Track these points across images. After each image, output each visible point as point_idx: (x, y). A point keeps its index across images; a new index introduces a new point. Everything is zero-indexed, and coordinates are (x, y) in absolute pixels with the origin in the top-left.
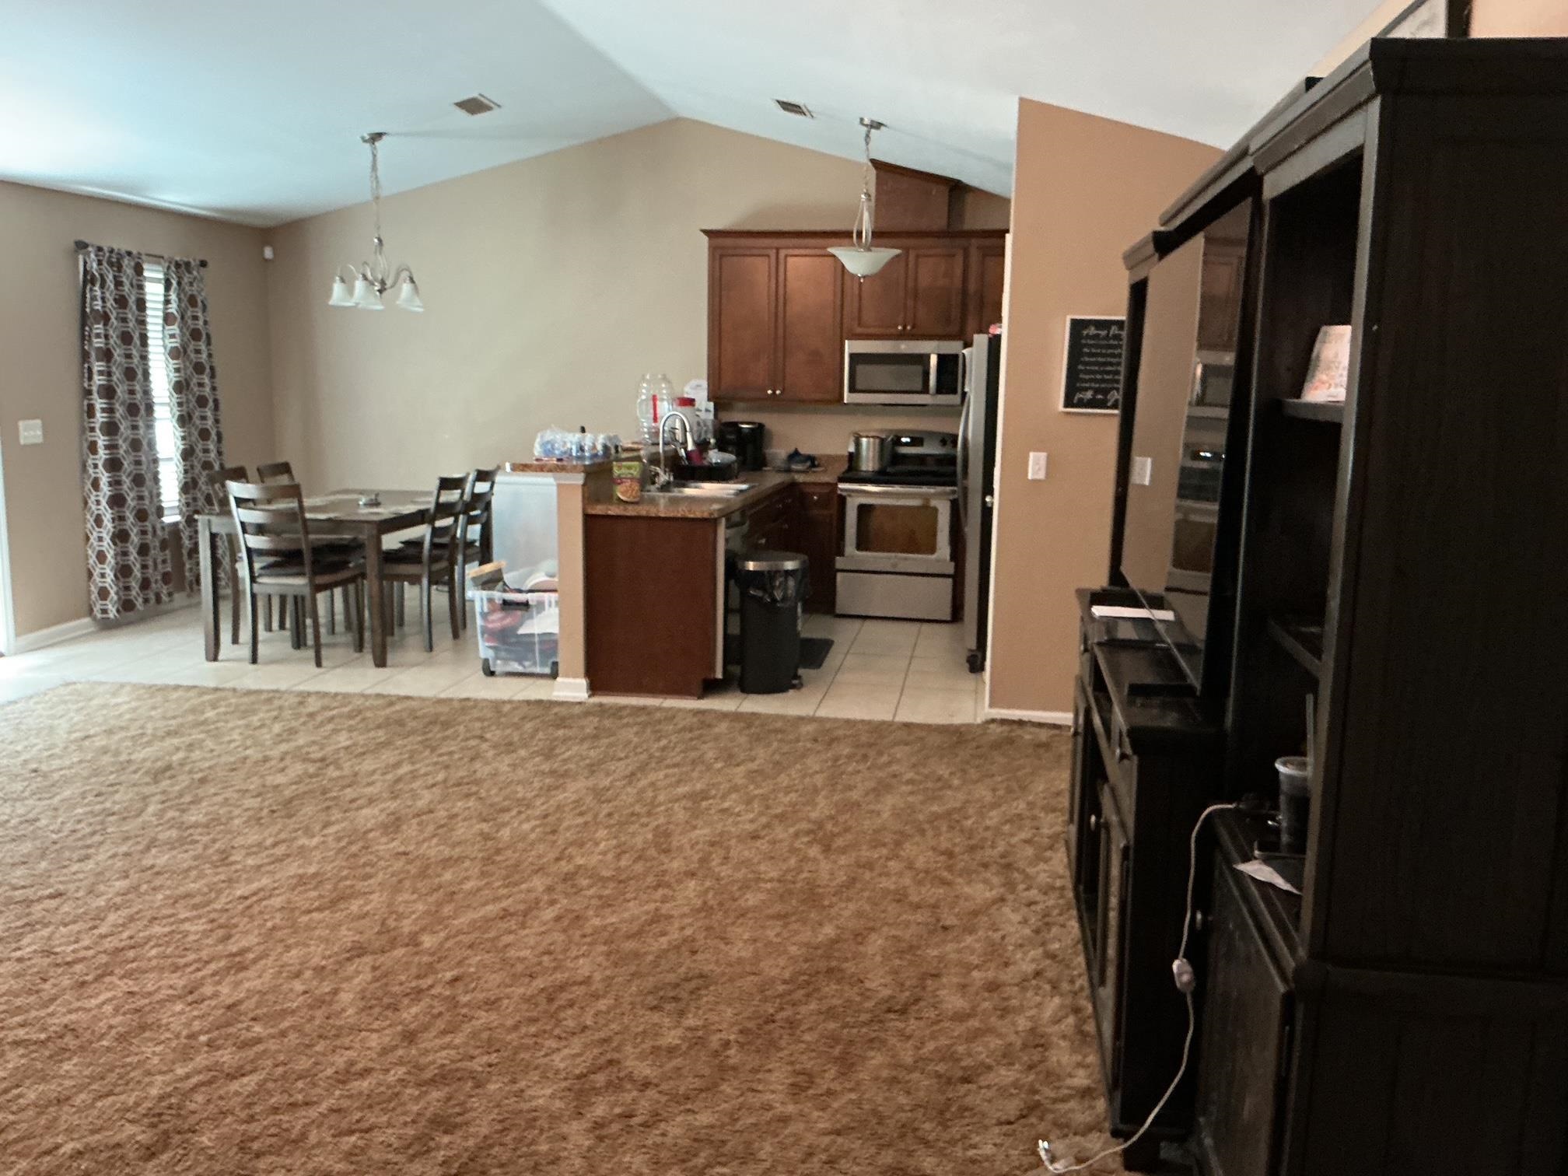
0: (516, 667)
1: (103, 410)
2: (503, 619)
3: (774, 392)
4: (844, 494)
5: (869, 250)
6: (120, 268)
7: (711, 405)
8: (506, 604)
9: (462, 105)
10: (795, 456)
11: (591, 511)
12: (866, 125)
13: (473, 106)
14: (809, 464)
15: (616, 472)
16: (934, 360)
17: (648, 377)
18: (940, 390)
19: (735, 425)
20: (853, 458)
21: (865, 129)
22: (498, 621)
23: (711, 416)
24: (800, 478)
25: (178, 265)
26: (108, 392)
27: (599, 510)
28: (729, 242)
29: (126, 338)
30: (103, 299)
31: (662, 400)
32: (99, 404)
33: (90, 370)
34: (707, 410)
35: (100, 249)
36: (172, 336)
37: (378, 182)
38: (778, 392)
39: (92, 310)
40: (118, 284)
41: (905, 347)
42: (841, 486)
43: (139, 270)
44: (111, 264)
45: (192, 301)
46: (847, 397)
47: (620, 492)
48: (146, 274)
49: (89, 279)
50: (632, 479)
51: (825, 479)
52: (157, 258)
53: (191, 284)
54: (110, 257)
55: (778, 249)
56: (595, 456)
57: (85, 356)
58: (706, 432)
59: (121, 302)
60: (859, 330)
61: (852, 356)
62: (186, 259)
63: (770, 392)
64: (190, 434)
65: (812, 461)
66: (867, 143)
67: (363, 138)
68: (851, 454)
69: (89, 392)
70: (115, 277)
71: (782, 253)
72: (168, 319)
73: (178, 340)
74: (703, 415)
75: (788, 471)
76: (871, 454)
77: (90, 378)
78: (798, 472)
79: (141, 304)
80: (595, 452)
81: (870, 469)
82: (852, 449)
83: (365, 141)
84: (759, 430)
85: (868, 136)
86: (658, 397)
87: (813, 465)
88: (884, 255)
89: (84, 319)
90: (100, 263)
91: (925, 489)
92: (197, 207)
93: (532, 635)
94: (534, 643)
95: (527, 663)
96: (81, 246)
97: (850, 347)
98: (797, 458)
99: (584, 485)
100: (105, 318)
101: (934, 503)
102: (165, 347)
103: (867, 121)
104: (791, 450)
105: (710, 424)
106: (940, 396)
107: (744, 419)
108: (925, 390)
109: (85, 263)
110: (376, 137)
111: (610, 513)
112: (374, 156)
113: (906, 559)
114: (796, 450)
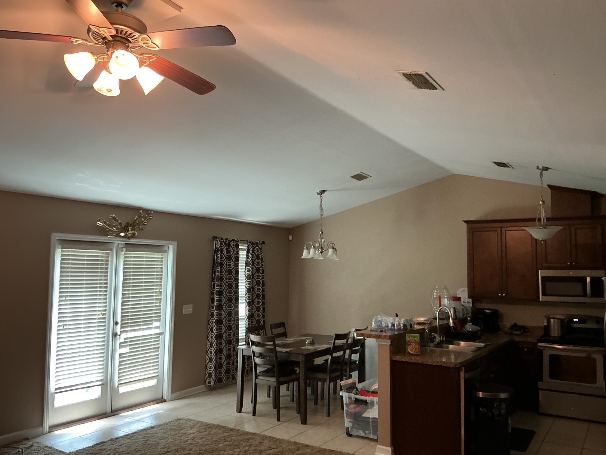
0: (362, 434)
1: (217, 300)
2: (355, 408)
3: (502, 295)
4: (541, 348)
5: (545, 228)
6: (229, 245)
7: (470, 300)
8: (357, 401)
9: (354, 177)
10: (515, 326)
11: (394, 359)
12: (540, 169)
13: (359, 177)
14: (522, 331)
15: (408, 339)
16: (588, 279)
17: (437, 287)
18: (593, 295)
19: (483, 310)
20: (547, 328)
21: (540, 171)
22: (353, 408)
23: (471, 305)
24: (517, 339)
25: (253, 244)
26: (220, 293)
27: (398, 358)
28: (477, 225)
29: (230, 272)
30: (221, 258)
31: (445, 298)
32: (216, 298)
33: (214, 284)
34: (468, 302)
35: (222, 239)
36: (248, 271)
37: (322, 209)
38: (504, 295)
39: (217, 262)
40: (228, 251)
41: (572, 273)
42: (539, 344)
43: (237, 246)
44: (226, 244)
45: (258, 257)
46: (541, 298)
47: (410, 349)
48: (240, 247)
49: (217, 250)
50: (416, 343)
51: (530, 340)
52: (244, 242)
53: (258, 251)
54: (226, 242)
55: (501, 228)
56: (399, 329)
57: (213, 279)
58: (467, 313)
59: (229, 258)
60: (546, 265)
61: (542, 278)
62: (256, 241)
63: (499, 295)
64: (252, 309)
65: (524, 329)
66: (541, 178)
67: (317, 193)
68: (545, 326)
69: (213, 293)
70: (227, 249)
71: (503, 230)
72: (247, 264)
73: (251, 272)
74: (466, 305)
75: (512, 334)
76: (556, 327)
77: (214, 288)
78: (517, 335)
79: (237, 259)
80: (399, 327)
81: (556, 335)
82: (546, 324)
83: (318, 194)
84: (496, 314)
85: (541, 174)
86: (442, 296)
87: (525, 332)
88: (555, 229)
89: (214, 265)
90: (221, 244)
91: (587, 348)
92: (261, 222)
93: (369, 418)
94: (370, 422)
95: (367, 432)
96: (215, 238)
97: (541, 273)
98: (516, 328)
99: (390, 345)
100: (221, 265)
101: (594, 356)
102: (245, 274)
103: (541, 167)
104: (513, 323)
105: (469, 309)
106: (593, 298)
107: (487, 307)
108: (585, 295)
109: (216, 244)
110: (322, 192)
111: (403, 360)
112: (322, 199)
113: (579, 386)
114: (515, 323)
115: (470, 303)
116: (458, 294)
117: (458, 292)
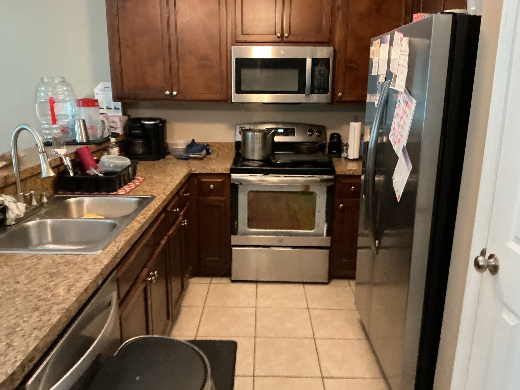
3: (171, 93)
4: (236, 182)
7: (119, 104)
14: (204, 152)
19: (139, 120)
24: (197, 168)
34: (115, 109)
38: (175, 93)
41: (283, 52)
42: (235, 176)
46: (234, 97)
60: (243, 38)
61: (237, 60)
63: (167, 93)
65: (207, 149)
68: (238, 143)
75: (188, 158)
76: (256, 145)
78: (195, 159)
81: (256, 159)
82: (239, 139)
84: (160, 126)
87: (208, 153)
91: (304, 178)
98: (194, 149)
101: (312, 189)
104: (189, 141)
106: (314, 96)
107: (147, 115)
108: (302, 89)
113: (290, 235)
114: (193, 141)
115: (119, 109)
116: (97, 94)
117: (96, 90)
